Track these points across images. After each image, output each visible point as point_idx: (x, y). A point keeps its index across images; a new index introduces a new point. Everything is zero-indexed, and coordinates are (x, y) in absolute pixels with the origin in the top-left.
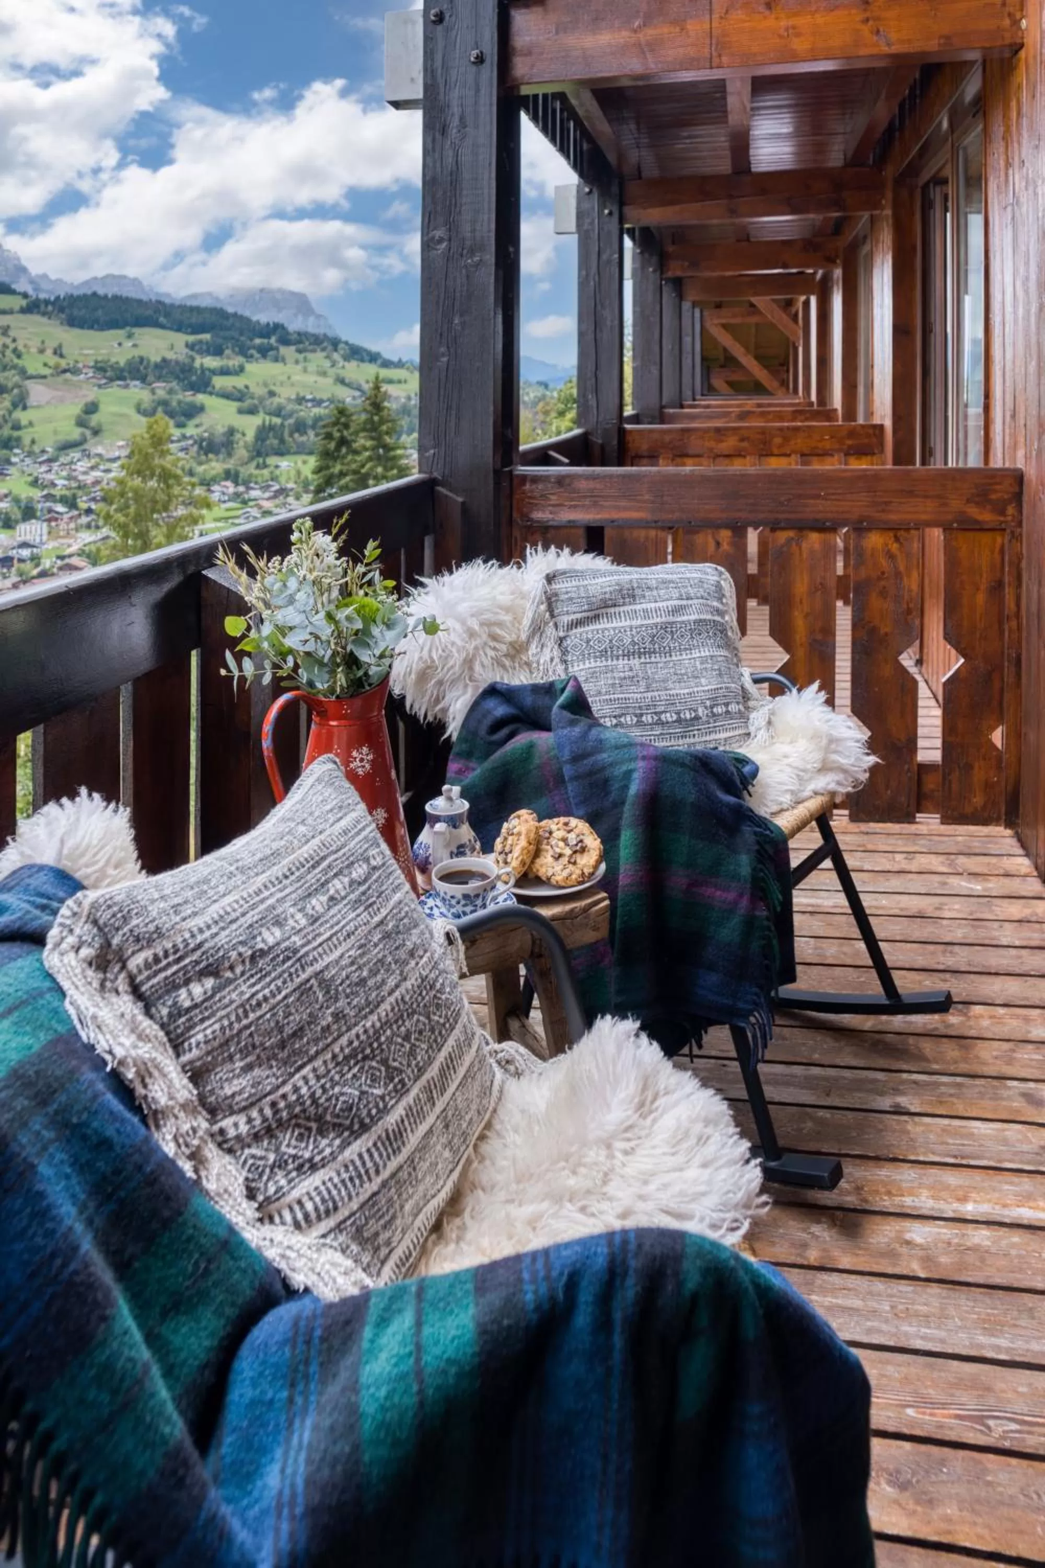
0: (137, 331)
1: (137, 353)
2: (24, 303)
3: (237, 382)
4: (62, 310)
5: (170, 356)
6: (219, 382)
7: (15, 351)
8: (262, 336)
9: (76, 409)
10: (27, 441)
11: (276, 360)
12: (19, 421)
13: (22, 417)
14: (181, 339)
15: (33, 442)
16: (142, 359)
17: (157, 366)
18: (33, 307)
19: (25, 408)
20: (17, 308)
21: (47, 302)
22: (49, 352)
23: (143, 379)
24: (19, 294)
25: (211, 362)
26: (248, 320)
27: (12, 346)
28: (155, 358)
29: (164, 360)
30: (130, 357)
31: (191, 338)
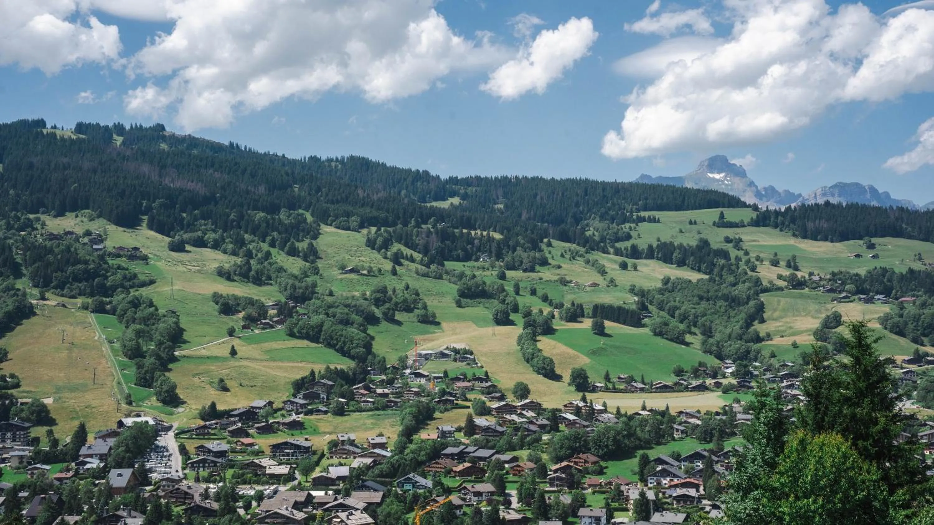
1: (879, 264)
2: (754, 215)
4: (793, 220)
7: (748, 262)
9: (815, 324)
10: (766, 353)
12: (757, 333)
13: (761, 329)
15: (773, 356)
16: (885, 271)
17: (902, 277)
18: (764, 219)
19: (763, 321)
20: (746, 221)
22: (783, 263)
23: (887, 292)
24: (749, 206)
27: (744, 259)
28: (901, 269)
29: (911, 271)
30: (871, 267)
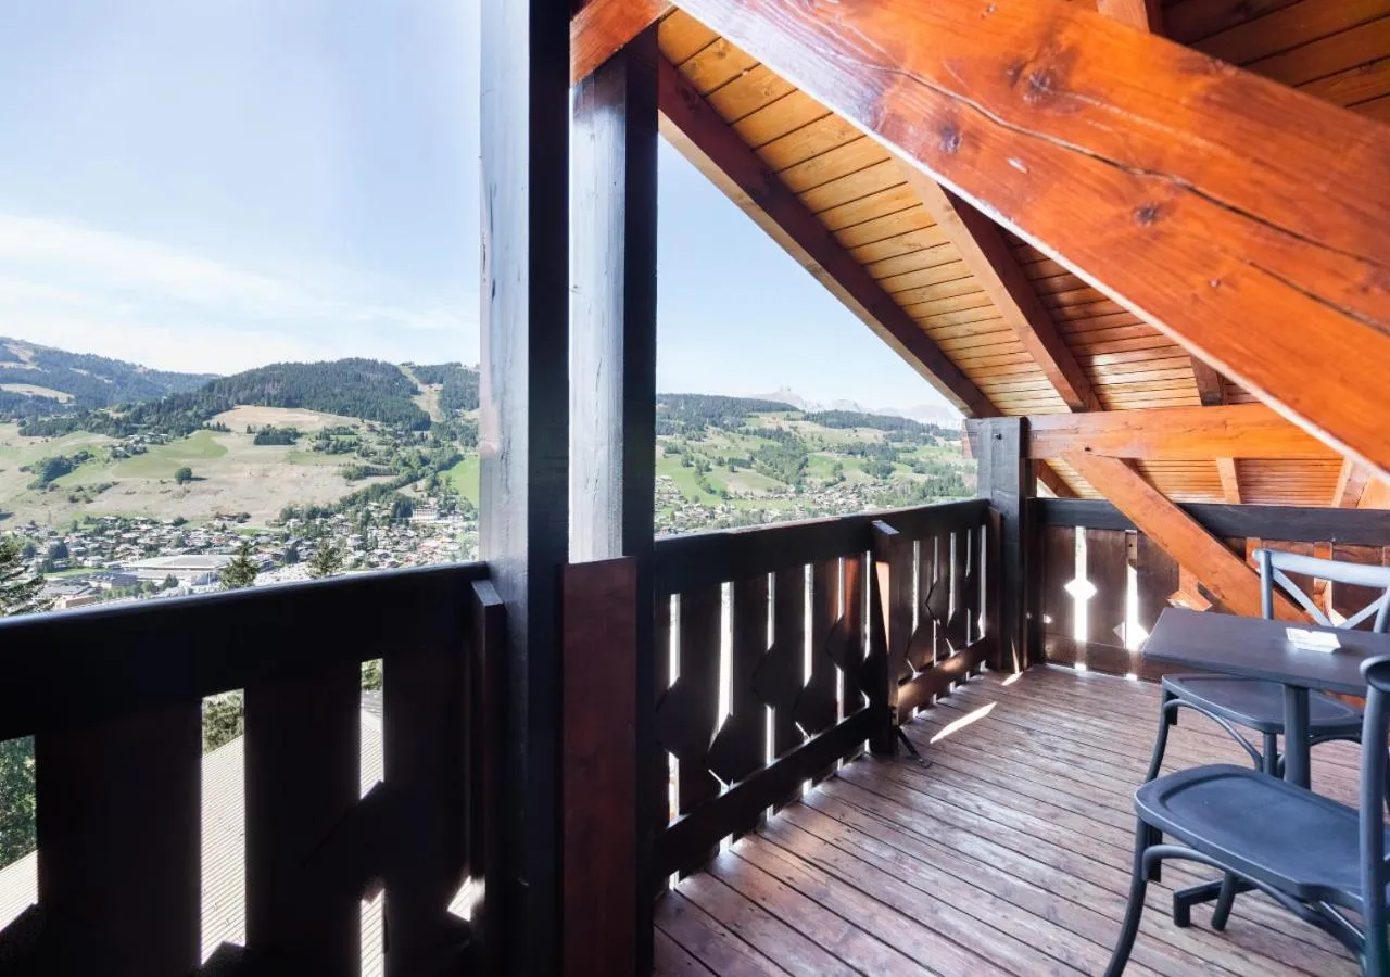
0: (857, 428)
3: (913, 457)
5: (875, 441)
6: (902, 456)
8: (924, 431)
11: (934, 445)
14: (880, 434)
16: (861, 443)
17: (869, 447)
18: (807, 418)
21: (814, 415)
23: (863, 454)
25: (897, 445)
26: (917, 423)
28: (868, 442)
29: (873, 444)
30: (856, 441)
31: (886, 433)
